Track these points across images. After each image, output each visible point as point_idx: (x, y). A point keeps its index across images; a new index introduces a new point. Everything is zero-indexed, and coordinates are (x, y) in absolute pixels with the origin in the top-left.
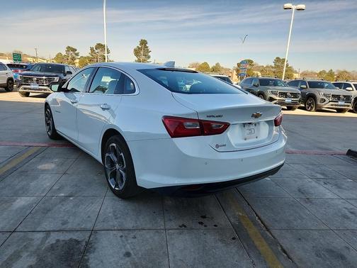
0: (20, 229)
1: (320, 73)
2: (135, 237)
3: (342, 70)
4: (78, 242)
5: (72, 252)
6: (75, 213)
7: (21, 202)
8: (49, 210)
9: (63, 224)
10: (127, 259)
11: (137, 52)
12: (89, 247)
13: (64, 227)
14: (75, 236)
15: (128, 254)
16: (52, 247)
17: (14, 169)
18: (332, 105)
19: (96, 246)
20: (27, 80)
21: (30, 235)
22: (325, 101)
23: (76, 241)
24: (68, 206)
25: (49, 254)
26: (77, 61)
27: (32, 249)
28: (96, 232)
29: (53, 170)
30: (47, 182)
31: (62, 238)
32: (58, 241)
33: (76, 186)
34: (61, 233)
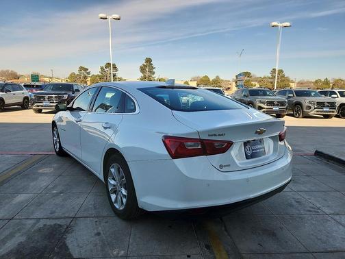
0: (17, 217)
1: (316, 82)
2: (106, 222)
3: (337, 78)
4: (60, 226)
5: (55, 233)
6: (63, 205)
7: (21, 198)
8: (42, 203)
9: (51, 213)
10: (97, 237)
11: (142, 69)
12: (68, 229)
13: (51, 216)
14: (58, 222)
15: (98, 234)
16: (40, 230)
17: (19, 173)
18: (317, 111)
19: (74, 229)
20: (39, 98)
21: (24, 222)
22: (310, 108)
23: (59, 225)
24: (58, 200)
25: (36, 234)
26: (89, 79)
27: (24, 231)
28: (76, 218)
29: (50, 173)
30: (43, 182)
31: (48, 223)
32: (45, 225)
33: (68, 185)
34: (48, 220)
